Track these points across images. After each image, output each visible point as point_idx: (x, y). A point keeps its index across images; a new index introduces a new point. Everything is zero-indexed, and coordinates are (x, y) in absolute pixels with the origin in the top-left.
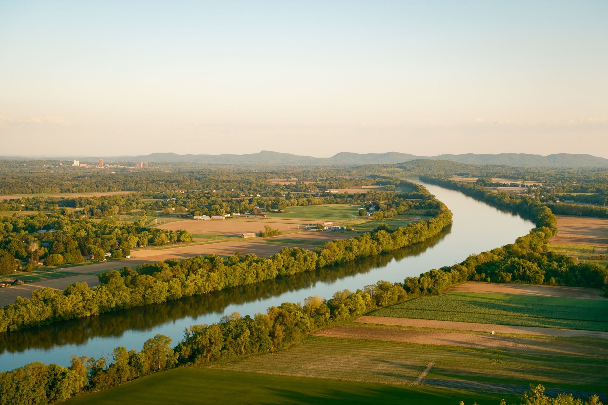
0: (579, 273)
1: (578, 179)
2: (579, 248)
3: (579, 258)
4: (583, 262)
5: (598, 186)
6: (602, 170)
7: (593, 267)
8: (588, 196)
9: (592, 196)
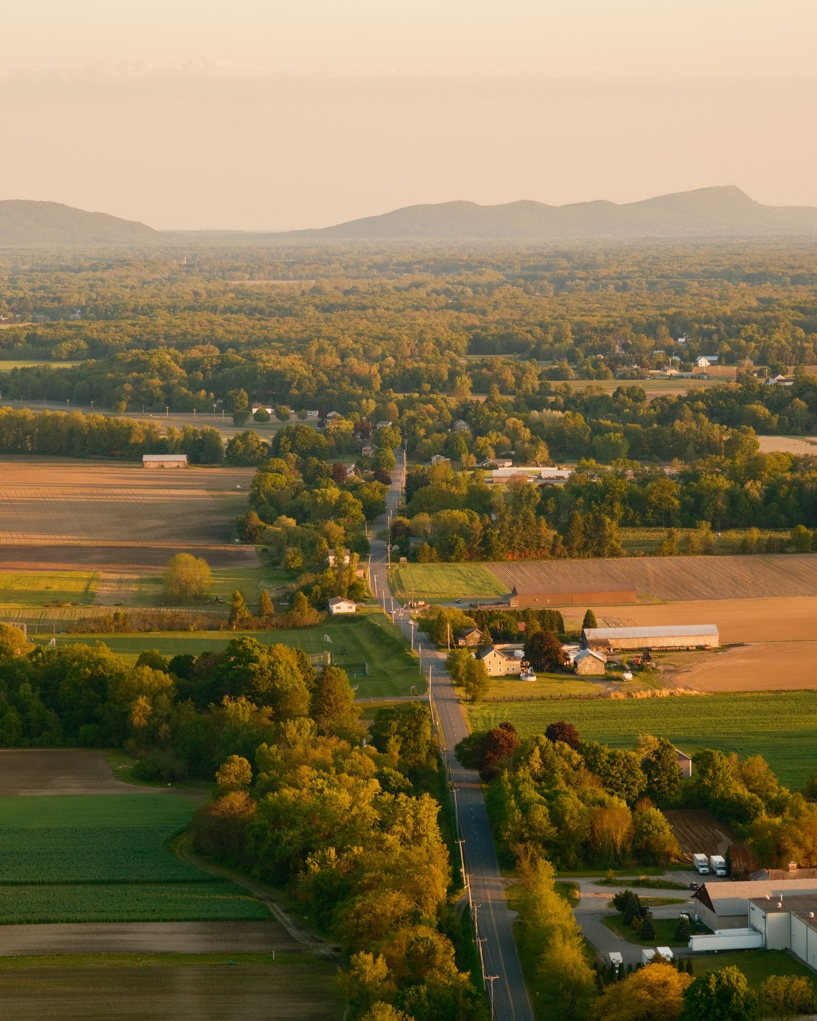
0: (33, 691)
1: (14, 304)
2: (30, 588)
3: (30, 631)
4: (46, 643)
5: (94, 329)
6: (109, 267)
7: (88, 664)
8: (60, 371)
9: (73, 370)
